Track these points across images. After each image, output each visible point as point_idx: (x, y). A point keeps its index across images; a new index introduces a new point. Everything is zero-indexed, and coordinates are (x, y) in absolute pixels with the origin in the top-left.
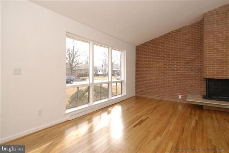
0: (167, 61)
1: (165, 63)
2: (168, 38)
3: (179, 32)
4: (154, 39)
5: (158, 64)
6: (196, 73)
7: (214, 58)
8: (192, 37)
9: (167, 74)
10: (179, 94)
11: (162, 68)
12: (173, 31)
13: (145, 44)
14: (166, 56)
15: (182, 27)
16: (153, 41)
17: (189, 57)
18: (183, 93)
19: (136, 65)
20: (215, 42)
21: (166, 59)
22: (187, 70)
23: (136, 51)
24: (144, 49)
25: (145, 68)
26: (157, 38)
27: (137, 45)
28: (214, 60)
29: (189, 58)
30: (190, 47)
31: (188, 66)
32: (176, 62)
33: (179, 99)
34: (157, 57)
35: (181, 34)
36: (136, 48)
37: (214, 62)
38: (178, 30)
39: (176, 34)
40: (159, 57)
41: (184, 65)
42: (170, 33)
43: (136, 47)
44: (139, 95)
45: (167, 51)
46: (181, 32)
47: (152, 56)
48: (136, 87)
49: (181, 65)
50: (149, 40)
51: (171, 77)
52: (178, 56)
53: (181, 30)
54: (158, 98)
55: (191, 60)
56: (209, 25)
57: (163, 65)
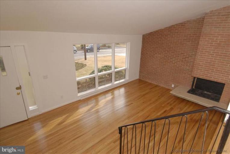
0: (167, 53)
1: (166, 55)
2: (172, 30)
3: (183, 25)
4: (159, 30)
5: (159, 55)
6: (190, 68)
7: (204, 60)
8: (194, 32)
9: (166, 65)
10: (172, 83)
11: (162, 59)
12: (177, 24)
13: (150, 34)
14: (168, 49)
15: (187, 21)
16: (158, 31)
17: (187, 52)
18: (176, 83)
19: (141, 53)
20: (208, 45)
21: (167, 52)
22: (183, 64)
23: (143, 39)
24: (150, 38)
25: (148, 57)
26: (162, 29)
27: (144, 34)
28: (203, 62)
29: (187, 54)
30: (190, 43)
31: (185, 61)
32: (175, 55)
33: (172, 87)
34: (160, 48)
35: (185, 28)
36: (143, 37)
37: (203, 64)
38: (182, 24)
39: (180, 27)
40: (161, 48)
41: (181, 59)
42: (175, 26)
43: (143, 35)
44: (141, 79)
45: (169, 44)
46: (185, 25)
47: (155, 47)
48: (140, 72)
49: (179, 59)
50: (155, 30)
51: (169, 68)
52: (177, 50)
53: (185, 23)
54: (156, 84)
55: (188, 56)
56: (208, 27)
57: (163, 56)
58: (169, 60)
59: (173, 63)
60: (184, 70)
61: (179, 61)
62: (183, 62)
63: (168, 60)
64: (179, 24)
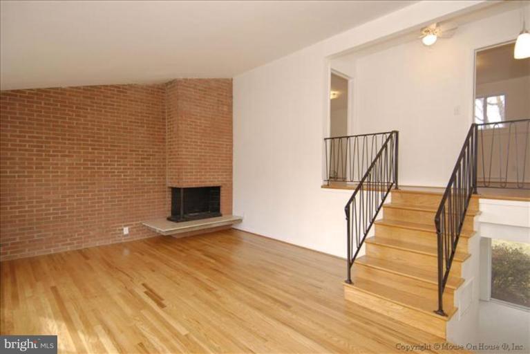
0: (93, 153)
1: (89, 158)
3: (122, 92)
5: (67, 159)
6: (156, 179)
8: (149, 110)
9: (94, 184)
10: (123, 224)
11: (78, 168)
14: (92, 141)
17: (144, 148)
18: (133, 221)
21: (93, 149)
22: (140, 173)
29: (144, 151)
30: (145, 129)
31: (142, 166)
32: (116, 156)
33: (125, 236)
35: (127, 98)
39: (115, 95)
41: (134, 163)
45: (92, 129)
46: (126, 93)
47: (44, 136)
51: (106, 191)
52: (121, 143)
53: (127, 89)
54: (69, 248)
55: (147, 155)
57: (82, 162)
58: (102, 168)
59: (115, 176)
60: (145, 186)
61: (129, 169)
62: (139, 169)
63: (99, 168)
64: (112, 86)
